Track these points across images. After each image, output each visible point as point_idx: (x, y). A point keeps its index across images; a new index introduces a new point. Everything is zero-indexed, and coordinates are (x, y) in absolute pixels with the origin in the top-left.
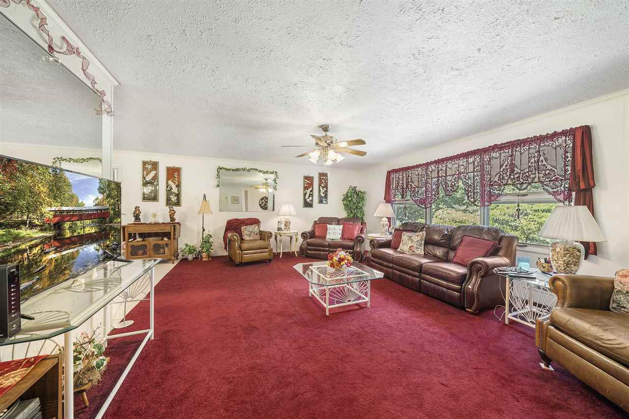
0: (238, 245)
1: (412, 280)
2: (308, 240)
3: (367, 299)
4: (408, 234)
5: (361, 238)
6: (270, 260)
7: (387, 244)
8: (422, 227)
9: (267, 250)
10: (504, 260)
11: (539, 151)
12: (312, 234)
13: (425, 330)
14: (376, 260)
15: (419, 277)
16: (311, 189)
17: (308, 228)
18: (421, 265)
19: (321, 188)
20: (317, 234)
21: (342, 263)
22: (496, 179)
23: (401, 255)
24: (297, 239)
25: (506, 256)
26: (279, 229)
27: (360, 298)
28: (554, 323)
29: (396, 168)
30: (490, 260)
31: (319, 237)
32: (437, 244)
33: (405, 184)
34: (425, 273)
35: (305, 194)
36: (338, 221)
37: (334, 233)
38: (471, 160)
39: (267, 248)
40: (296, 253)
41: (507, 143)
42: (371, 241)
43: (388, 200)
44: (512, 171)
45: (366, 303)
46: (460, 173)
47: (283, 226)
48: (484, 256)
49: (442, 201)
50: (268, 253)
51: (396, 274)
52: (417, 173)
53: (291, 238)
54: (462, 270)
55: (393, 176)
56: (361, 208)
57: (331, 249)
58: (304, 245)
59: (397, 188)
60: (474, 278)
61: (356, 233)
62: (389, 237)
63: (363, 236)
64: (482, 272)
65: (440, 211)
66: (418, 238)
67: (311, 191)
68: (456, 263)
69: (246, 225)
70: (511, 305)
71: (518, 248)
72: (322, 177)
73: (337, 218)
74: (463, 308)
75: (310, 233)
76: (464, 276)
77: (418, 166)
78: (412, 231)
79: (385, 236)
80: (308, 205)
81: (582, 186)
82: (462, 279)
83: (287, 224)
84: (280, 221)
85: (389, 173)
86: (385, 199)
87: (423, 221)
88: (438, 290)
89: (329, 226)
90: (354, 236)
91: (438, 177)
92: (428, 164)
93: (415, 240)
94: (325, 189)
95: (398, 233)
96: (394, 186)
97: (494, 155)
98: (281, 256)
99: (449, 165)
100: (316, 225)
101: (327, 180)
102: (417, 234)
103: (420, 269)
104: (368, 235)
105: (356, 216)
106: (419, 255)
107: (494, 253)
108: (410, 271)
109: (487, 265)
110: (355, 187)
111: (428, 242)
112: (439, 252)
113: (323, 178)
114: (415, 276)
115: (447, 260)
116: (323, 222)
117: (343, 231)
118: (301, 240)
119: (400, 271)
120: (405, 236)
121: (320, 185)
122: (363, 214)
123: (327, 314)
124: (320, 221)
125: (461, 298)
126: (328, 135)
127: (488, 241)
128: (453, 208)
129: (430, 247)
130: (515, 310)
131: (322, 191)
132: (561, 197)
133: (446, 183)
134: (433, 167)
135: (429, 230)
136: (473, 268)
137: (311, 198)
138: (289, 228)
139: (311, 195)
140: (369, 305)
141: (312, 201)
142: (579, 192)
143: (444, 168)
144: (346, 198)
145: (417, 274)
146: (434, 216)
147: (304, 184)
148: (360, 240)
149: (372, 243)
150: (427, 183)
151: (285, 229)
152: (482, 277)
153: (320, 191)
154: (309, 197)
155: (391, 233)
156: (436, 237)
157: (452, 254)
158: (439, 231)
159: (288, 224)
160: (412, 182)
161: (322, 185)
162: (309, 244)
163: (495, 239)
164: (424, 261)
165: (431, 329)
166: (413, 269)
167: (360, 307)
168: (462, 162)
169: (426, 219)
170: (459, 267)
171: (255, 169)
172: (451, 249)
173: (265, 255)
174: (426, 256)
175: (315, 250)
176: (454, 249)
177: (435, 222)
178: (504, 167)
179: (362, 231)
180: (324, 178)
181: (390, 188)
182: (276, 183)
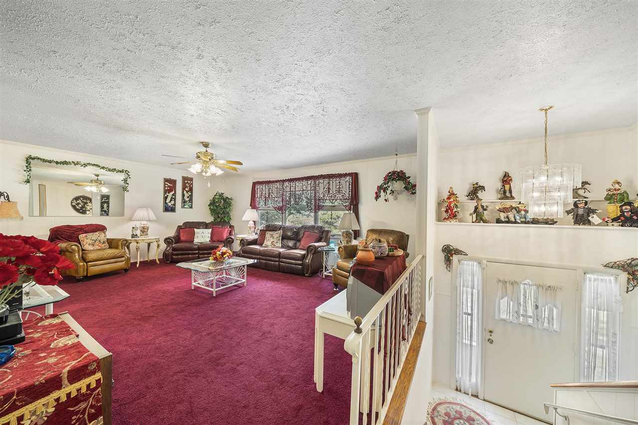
0: (79, 255)
1: (274, 264)
2: (174, 245)
3: (244, 281)
4: (270, 232)
5: (230, 239)
6: (126, 270)
7: (254, 242)
8: (280, 228)
9: (124, 258)
10: (324, 244)
11: (340, 183)
12: (177, 239)
13: (283, 289)
14: (246, 255)
15: (279, 261)
16: (173, 192)
17: (172, 233)
18: (280, 253)
19: (185, 192)
20: (182, 238)
21: (224, 256)
22: (322, 196)
23: (266, 248)
24: (158, 245)
25: (325, 241)
26: (133, 236)
27: (238, 281)
28: (339, 268)
29: (261, 180)
30: (317, 244)
31: (185, 242)
32: (289, 238)
33: (267, 195)
34: (282, 258)
35: (166, 198)
36: (206, 226)
37: (203, 237)
38: (309, 182)
39: (123, 257)
40: (157, 260)
41: (327, 175)
42: (242, 240)
43: (253, 205)
44: (329, 192)
45: (243, 283)
46: (303, 190)
47: (138, 232)
48: (315, 242)
49: (292, 207)
50: (124, 262)
51: (262, 263)
52: (276, 187)
53: (149, 245)
54: (303, 252)
55: (258, 187)
56: (228, 213)
57: (201, 252)
58: (168, 251)
59: (261, 197)
60: (310, 255)
61: (225, 235)
62: (256, 237)
63: (233, 237)
64: (313, 252)
65: (291, 216)
66: (278, 235)
67: (173, 195)
68: (301, 249)
69: (86, 232)
70: (326, 268)
71: (331, 237)
72: (186, 181)
73: (205, 222)
74: (304, 275)
75: (174, 237)
76: (304, 255)
77: (277, 181)
78: (273, 231)
79: (253, 237)
80: (169, 209)
81: (354, 203)
82: (304, 257)
83: (144, 230)
84: (134, 226)
85: (254, 184)
86: (251, 205)
87: (281, 223)
88: (290, 267)
89: (196, 230)
90: (223, 238)
91: (291, 191)
92: (284, 181)
93: (275, 237)
94: (190, 194)
95: (263, 233)
96: (259, 195)
97: (321, 181)
98: (138, 265)
99: (297, 184)
100: (181, 230)
101: (192, 184)
102: (276, 232)
103: (279, 255)
104: (237, 236)
105: (223, 220)
106: (279, 247)
107: (319, 240)
108: (272, 259)
109: (315, 247)
110: (222, 194)
111: (284, 238)
112: (291, 244)
113: (187, 183)
114: (276, 261)
115: (296, 248)
116: (190, 227)
117: (212, 234)
118: (163, 246)
119: (265, 260)
120: (268, 234)
121: (184, 189)
122: (230, 219)
123: (214, 295)
124: (186, 226)
125: (303, 269)
126: (209, 151)
127: (317, 234)
128: (300, 213)
129: (285, 241)
130: (328, 270)
131: (186, 195)
132: (347, 208)
133: (295, 196)
134: (287, 184)
135: (284, 229)
136: (309, 249)
137: (173, 202)
138: (147, 235)
139: (174, 198)
140: (245, 284)
141: (174, 205)
142: (354, 205)
143: (294, 186)
144: (213, 203)
145: (277, 259)
146: (287, 220)
147: (165, 187)
148: (229, 241)
149: (242, 242)
150: (283, 194)
151: (141, 235)
152: (313, 254)
153: (183, 195)
154: (171, 200)
155: (256, 234)
156: (289, 234)
157: (298, 244)
158: (291, 229)
159: (146, 230)
160: (272, 193)
161: (186, 189)
162: (174, 249)
163: (320, 232)
164: (281, 250)
165: (287, 288)
166: (274, 257)
167: (239, 287)
168: (304, 182)
169: (282, 222)
170: (302, 251)
171: (95, 165)
172: (298, 241)
173: (121, 265)
174: (282, 247)
175: (182, 254)
176: (299, 241)
177: (288, 224)
178: (325, 189)
179: (230, 233)
180: (189, 182)
181: (255, 196)
182: (128, 184)
